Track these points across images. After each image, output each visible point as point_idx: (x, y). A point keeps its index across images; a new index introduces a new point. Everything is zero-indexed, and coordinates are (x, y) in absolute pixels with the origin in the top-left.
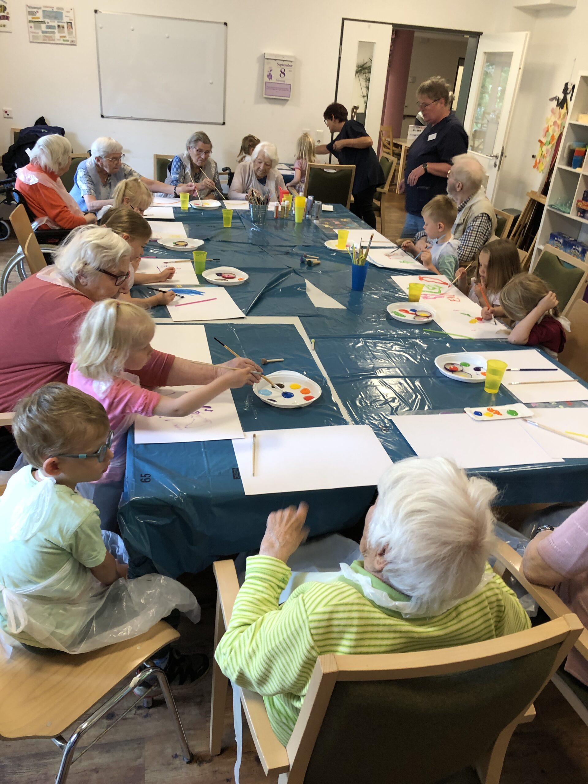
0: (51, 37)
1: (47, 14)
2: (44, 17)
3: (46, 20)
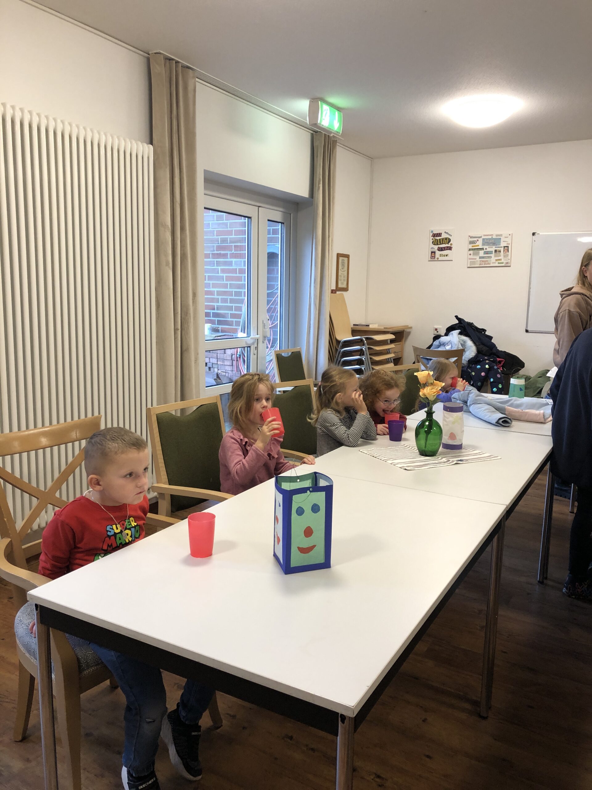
0: (487, 261)
1: (487, 242)
2: (483, 244)
3: (485, 247)
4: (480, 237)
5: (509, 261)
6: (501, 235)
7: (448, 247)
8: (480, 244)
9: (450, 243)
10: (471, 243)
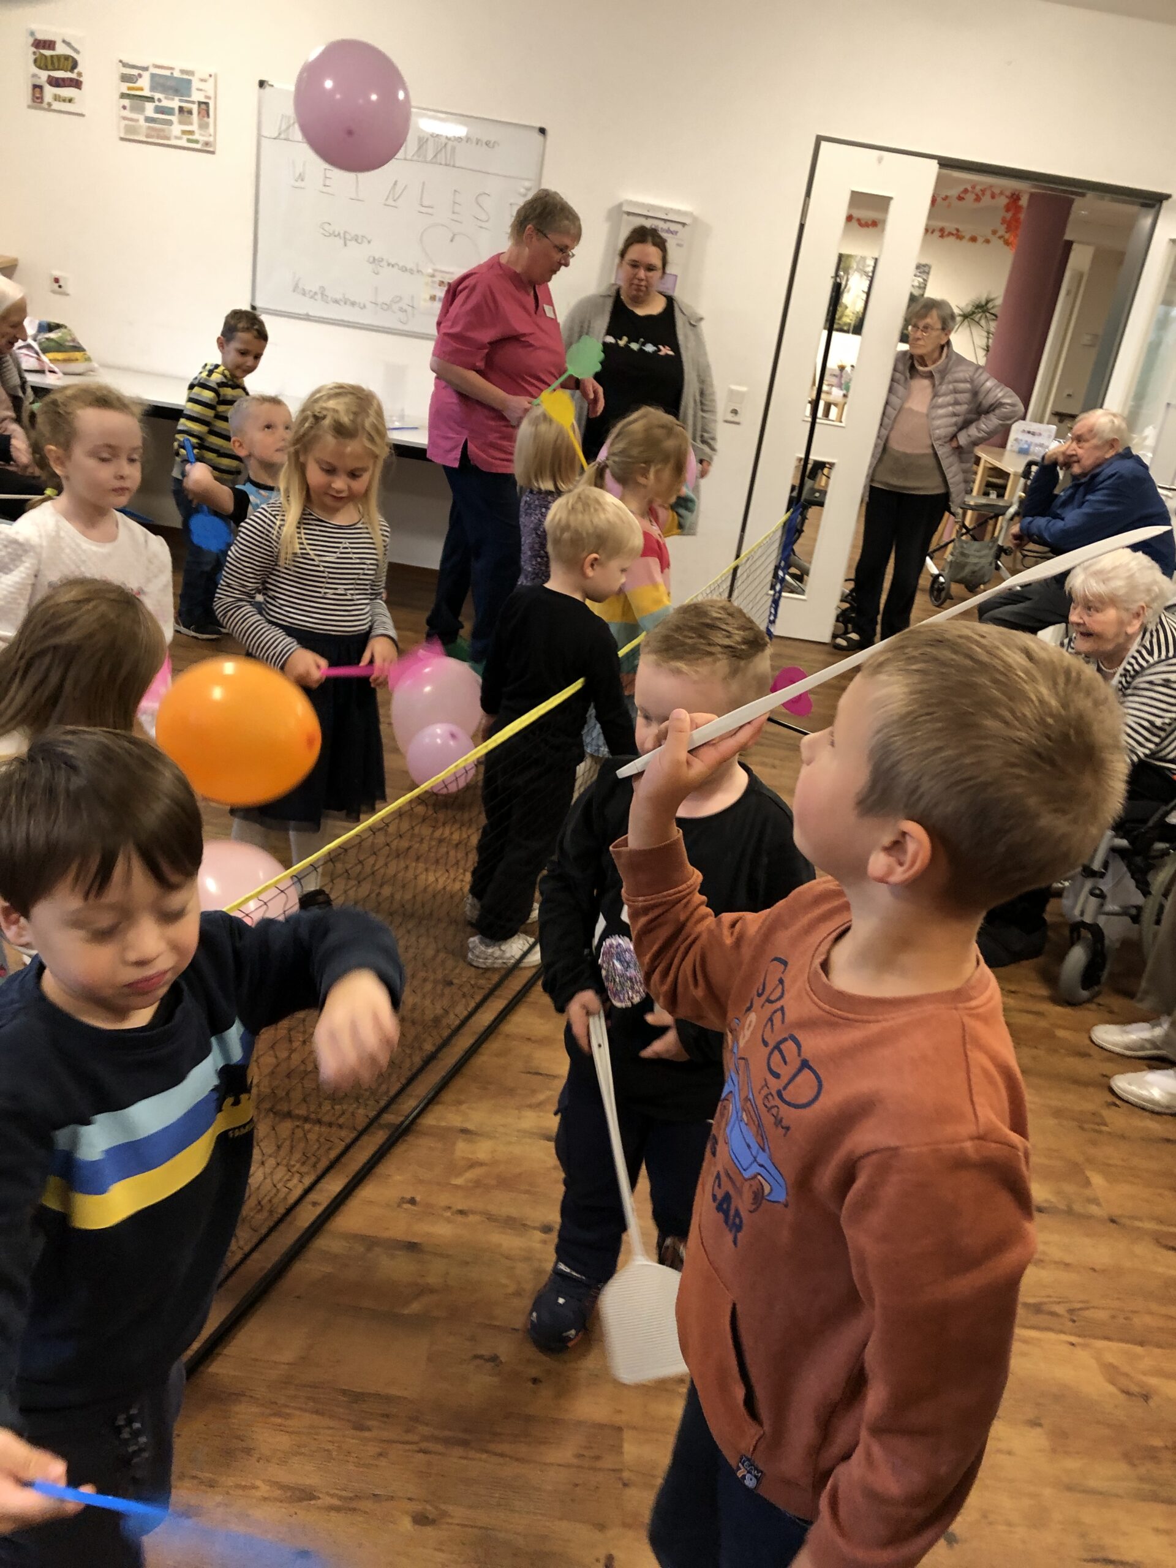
0: (163, 130)
1: (162, 83)
3: (157, 96)
4: (146, 69)
5: (211, 139)
6: (191, 73)
7: (71, 80)
8: (144, 84)
9: (76, 71)
10: (125, 78)
